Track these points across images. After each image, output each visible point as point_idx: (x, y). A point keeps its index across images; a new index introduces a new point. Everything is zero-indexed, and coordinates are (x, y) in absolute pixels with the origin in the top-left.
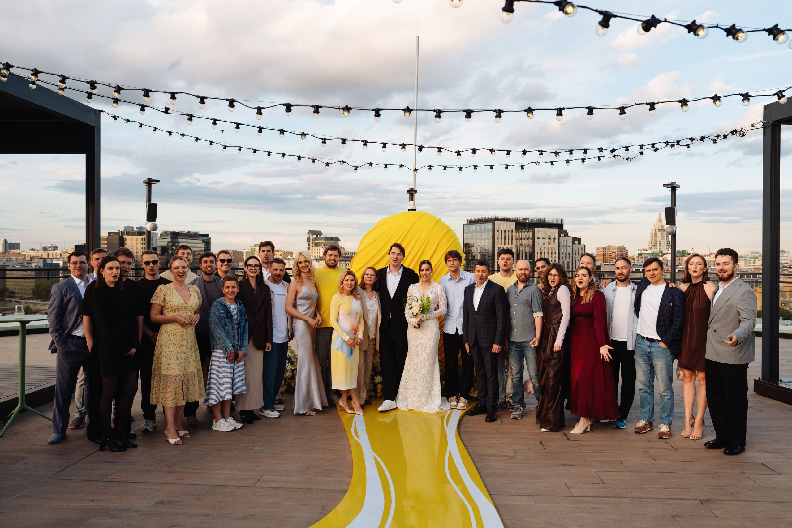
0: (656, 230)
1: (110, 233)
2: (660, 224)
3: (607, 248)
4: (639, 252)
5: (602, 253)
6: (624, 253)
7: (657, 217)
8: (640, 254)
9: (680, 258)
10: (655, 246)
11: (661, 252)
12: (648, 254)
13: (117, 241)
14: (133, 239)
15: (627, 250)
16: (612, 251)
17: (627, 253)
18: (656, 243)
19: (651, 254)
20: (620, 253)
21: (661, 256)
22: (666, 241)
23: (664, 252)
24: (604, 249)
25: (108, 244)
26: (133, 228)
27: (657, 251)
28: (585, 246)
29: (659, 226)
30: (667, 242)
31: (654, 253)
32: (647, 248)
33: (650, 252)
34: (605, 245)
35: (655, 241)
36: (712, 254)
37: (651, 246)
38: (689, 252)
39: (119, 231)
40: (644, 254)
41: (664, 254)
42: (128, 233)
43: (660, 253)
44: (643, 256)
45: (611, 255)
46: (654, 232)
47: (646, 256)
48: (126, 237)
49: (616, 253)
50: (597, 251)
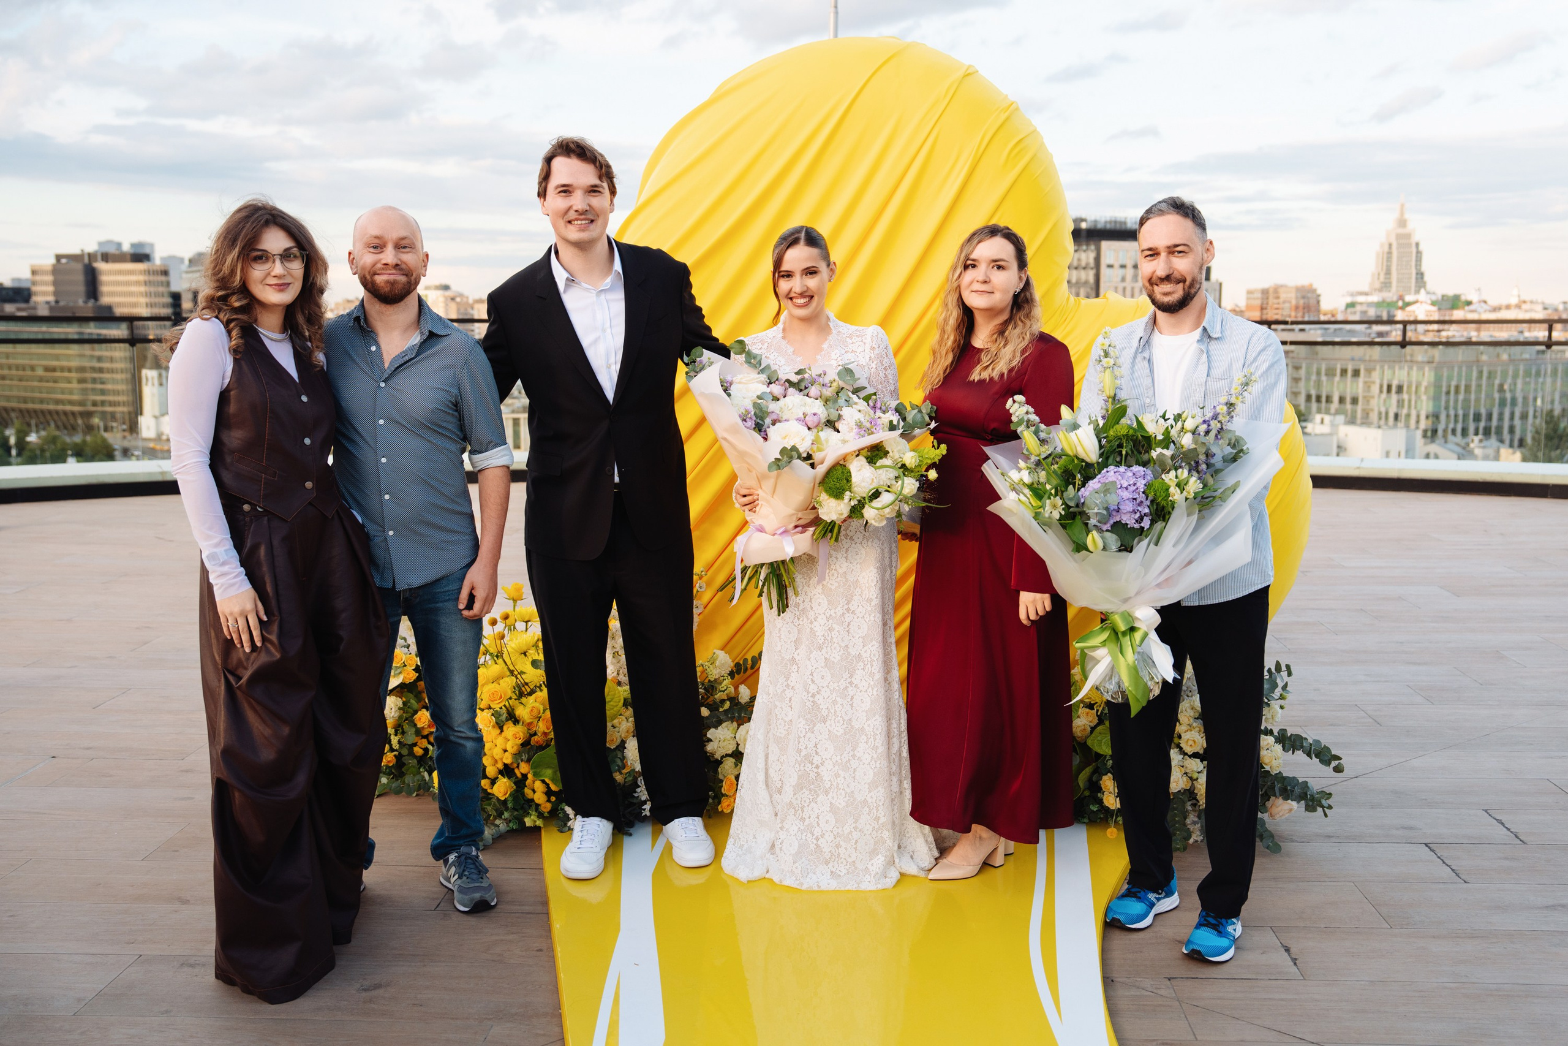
0: (1390, 245)
1: (59, 258)
2: (1401, 231)
3: (1271, 291)
4: (1349, 300)
5: (1258, 302)
6: (1313, 302)
7: (1396, 215)
8: (1351, 305)
9: (1448, 312)
10: (1386, 285)
11: (1401, 298)
12: (1370, 304)
13: (80, 278)
14: (120, 272)
15: (1319, 296)
16: (1283, 296)
17: (1318, 302)
18: (1388, 276)
19: (1378, 305)
20: (1301, 302)
21: (1402, 308)
22: (1414, 271)
23: (1408, 298)
24: (1265, 292)
25: (55, 283)
26: (119, 245)
27: (1390, 296)
28: (1221, 284)
29: (1399, 237)
30: (1417, 274)
31: (1384, 301)
32: (1366, 289)
33: (1375, 298)
34: (1266, 284)
35: (1388, 273)
36: (1524, 302)
37: (1377, 285)
38: (1469, 298)
39: (82, 251)
40: (1361, 304)
41: (1408, 304)
42: (106, 257)
43: (1397, 302)
44: (1358, 308)
45: (1280, 306)
46: (1386, 249)
47: (1364, 308)
48: (101, 266)
49: (1294, 302)
50: (1248, 299)
